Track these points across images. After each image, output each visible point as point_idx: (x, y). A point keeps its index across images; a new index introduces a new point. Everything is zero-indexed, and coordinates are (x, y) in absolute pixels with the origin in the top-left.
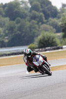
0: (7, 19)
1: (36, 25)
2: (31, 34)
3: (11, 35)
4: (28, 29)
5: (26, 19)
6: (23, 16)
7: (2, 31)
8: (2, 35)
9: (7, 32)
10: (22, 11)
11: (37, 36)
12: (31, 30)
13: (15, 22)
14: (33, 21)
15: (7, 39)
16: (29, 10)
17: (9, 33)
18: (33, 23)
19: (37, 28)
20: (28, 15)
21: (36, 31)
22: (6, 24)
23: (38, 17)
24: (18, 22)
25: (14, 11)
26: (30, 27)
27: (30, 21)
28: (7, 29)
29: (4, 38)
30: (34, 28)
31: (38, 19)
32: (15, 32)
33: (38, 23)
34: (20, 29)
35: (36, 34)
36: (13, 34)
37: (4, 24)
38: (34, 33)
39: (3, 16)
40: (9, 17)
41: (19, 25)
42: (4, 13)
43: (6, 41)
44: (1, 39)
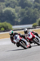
1: (38, 12)
3: (22, 18)
4: (33, 14)
9: (20, 15)
11: (38, 18)
12: (34, 15)
14: (36, 9)
16: (33, 2)
17: (21, 16)
18: (35, 10)
19: (38, 13)
20: (33, 5)
21: (37, 15)
22: (19, 11)
24: (27, 9)
25: (24, 2)
26: (34, 13)
27: (33, 9)
28: (20, 14)
29: (18, 19)
30: (36, 13)
31: (38, 8)
32: (25, 16)
33: (38, 10)
39: (17, 6)
40: (21, 6)
41: (27, 11)
42: (18, 4)
43: (19, 21)
44: (16, 20)
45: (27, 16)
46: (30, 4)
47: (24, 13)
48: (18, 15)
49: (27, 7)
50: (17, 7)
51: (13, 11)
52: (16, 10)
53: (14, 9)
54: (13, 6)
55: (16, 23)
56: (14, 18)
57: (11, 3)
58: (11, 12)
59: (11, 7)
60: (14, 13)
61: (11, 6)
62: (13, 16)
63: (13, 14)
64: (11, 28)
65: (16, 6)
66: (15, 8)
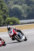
0: (26, 5)
3: (28, 13)
7: (23, 11)
8: (23, 13)
9: (26, 12)
15: (26, 15)
22: (26, 8)
24: (32, 7)
28: (26, 10)
29: (24, 15)
32: (30, 12)
34: (32, 10)
37: (24, 8)
44: (22, 15)
45: (32, 12)
47: (30, 9)
49: (32, 5)
50: (23, 5)
51: (20, 8)
53: (21, 7)
54: (20, 4)
55: (22, 18)
57: (19, 2)
58: (19, 9)
61: (19, 4)
62: (20, 12)
63: (20, 10)
64: (18, 22)
65: (23, 3)
66: (22, 5)
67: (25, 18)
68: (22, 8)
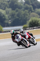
0: (10, 9)
2: (25, 19)
3: (12, 19)
4: (23, 16)
5: (22, 9)
6: (20, 8)
7: (7, 17)
8: (7, 19)
9: (10, 17)
10: (19, 4)
11: (28, 20)
12: (25, 16)
13: (15, 11)
14: (26, 10)
15: (10, 21)
16: (24, 4)
18: (26, 12)
19: (29, 15)
20: (23, 7)
21: (28, 17)
23: (29, 8)
24: (17, 11)
25: (15, 4)
26: (24, 14)
27: (24, 11)
28: (10, 16)
29: (8, 21)
30: (27, 15)
31: (29, 9)
33: (29, 12)
34: (18, 15)
35: (28, 19)
36: (14, 19)
37: (8, 13)
38: (26, 18)
39: (8, 7)
42: (8, 6)
43: (10, 23)
44: (6, 22)
45: (17, 17)
46: (20, 5)
47: (15, 14)
48: (9, 17)
49: (17, 9)
52: (6, 12)
54: (4, 8)
55: (6, 25)
56: (5, 19)
57: (1, 5)
58: (2, 14)
59: (2, 9)
60: (4, 15)
62: (3, 17)
64: (2, 30)
65: (6, 7)
66: (6, 9)
67: (10, 25)
68: (5, 13)
